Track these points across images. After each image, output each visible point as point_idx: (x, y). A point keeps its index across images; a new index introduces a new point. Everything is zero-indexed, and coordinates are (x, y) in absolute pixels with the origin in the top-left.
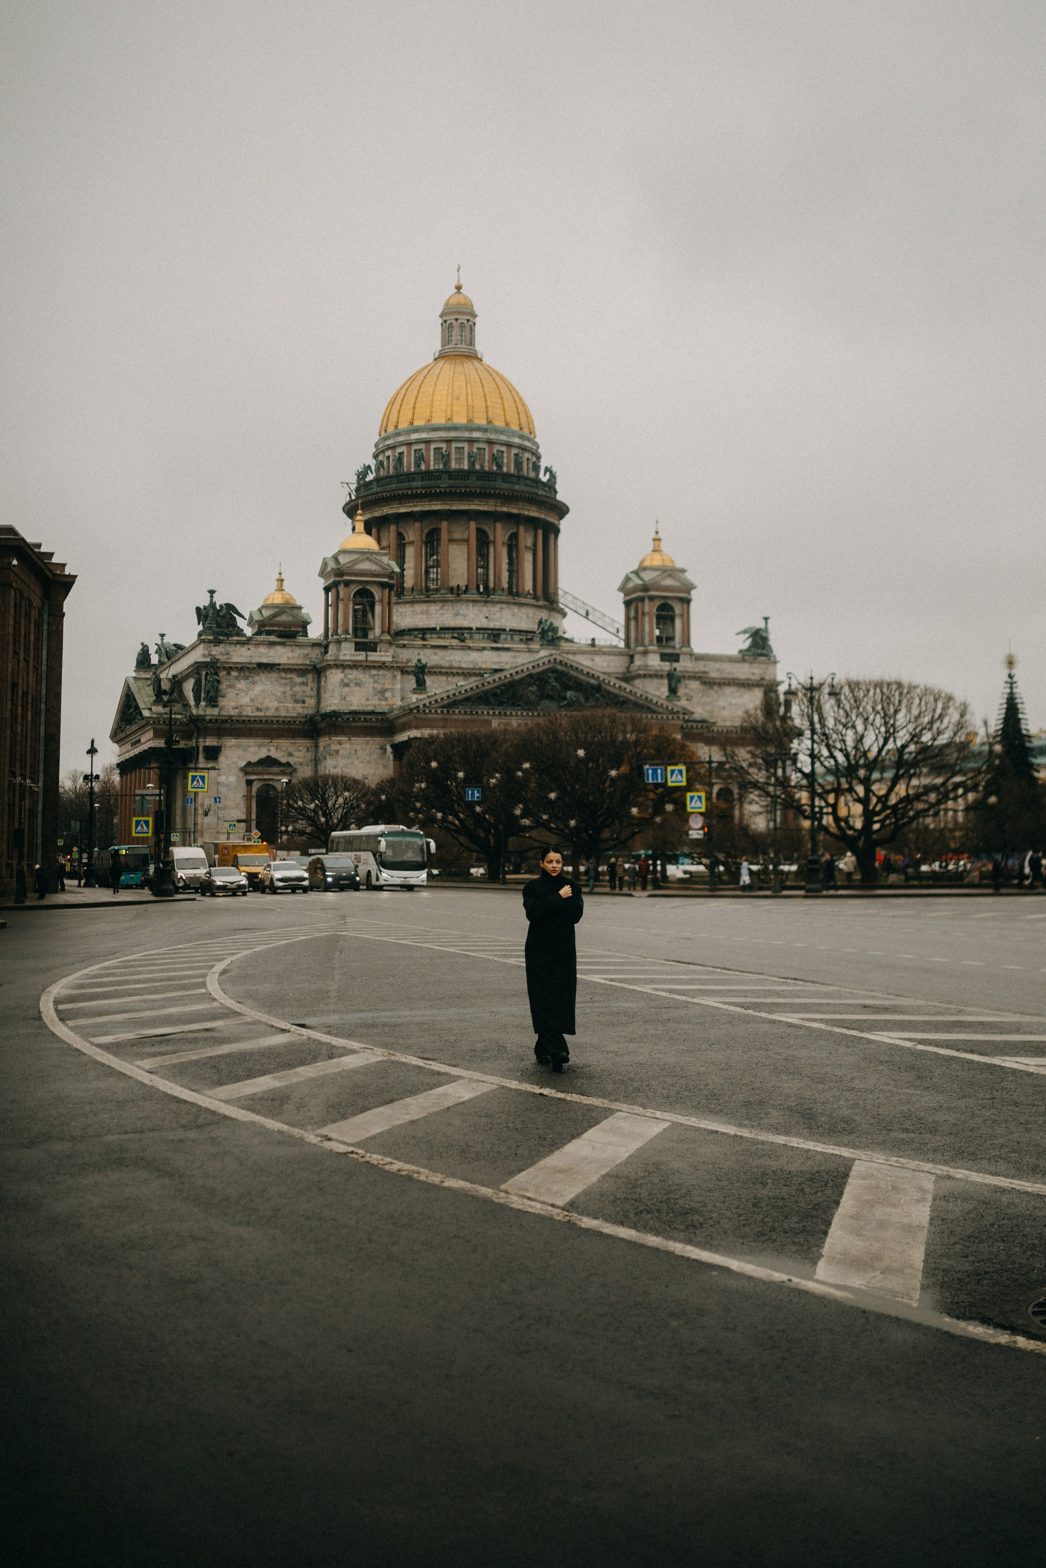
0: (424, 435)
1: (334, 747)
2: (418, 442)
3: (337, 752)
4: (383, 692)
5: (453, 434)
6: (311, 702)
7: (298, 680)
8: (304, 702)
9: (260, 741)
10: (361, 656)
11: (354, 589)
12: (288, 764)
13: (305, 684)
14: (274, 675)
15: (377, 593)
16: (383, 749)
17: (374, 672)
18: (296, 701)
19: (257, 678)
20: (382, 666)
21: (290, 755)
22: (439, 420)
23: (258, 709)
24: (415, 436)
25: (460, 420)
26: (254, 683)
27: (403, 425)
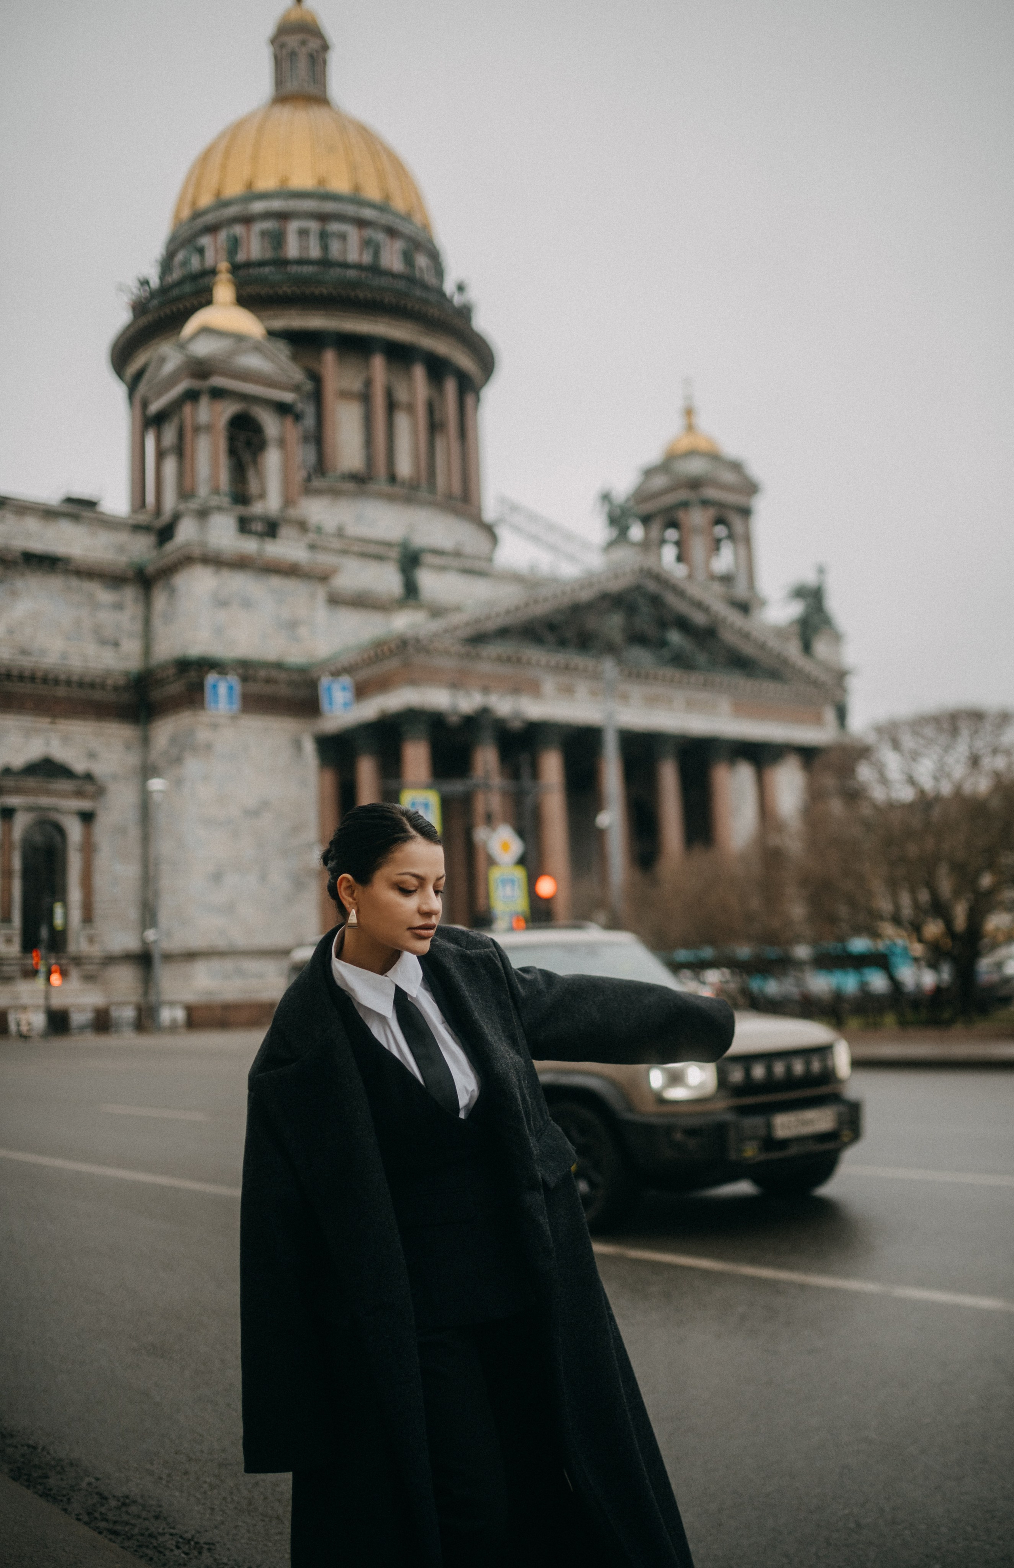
0: (276, 205)
1: (203, 735)
2: (267, 215)
3: (209, 747)
4: (292, 625)
5: (329, 207)
6: (132, 647)
7: (105, 596)
8: (116, 644)
9: (26, 721)
10: (250, 546)
11: (228, 410)
12: (89, 777)
13: (119, 607)
14: (55, 583)
15: (271, 425)
16: (298, 745)
17: (276, 581)
18: (103, 642)
19: (20, 584)
20: (291, 571)
21: (92, 755)
22: (303, 180)
23: (24, 652)
24: (258, 207)
25: (340, 185)
26: (14, 594)
27: (234, 189)
